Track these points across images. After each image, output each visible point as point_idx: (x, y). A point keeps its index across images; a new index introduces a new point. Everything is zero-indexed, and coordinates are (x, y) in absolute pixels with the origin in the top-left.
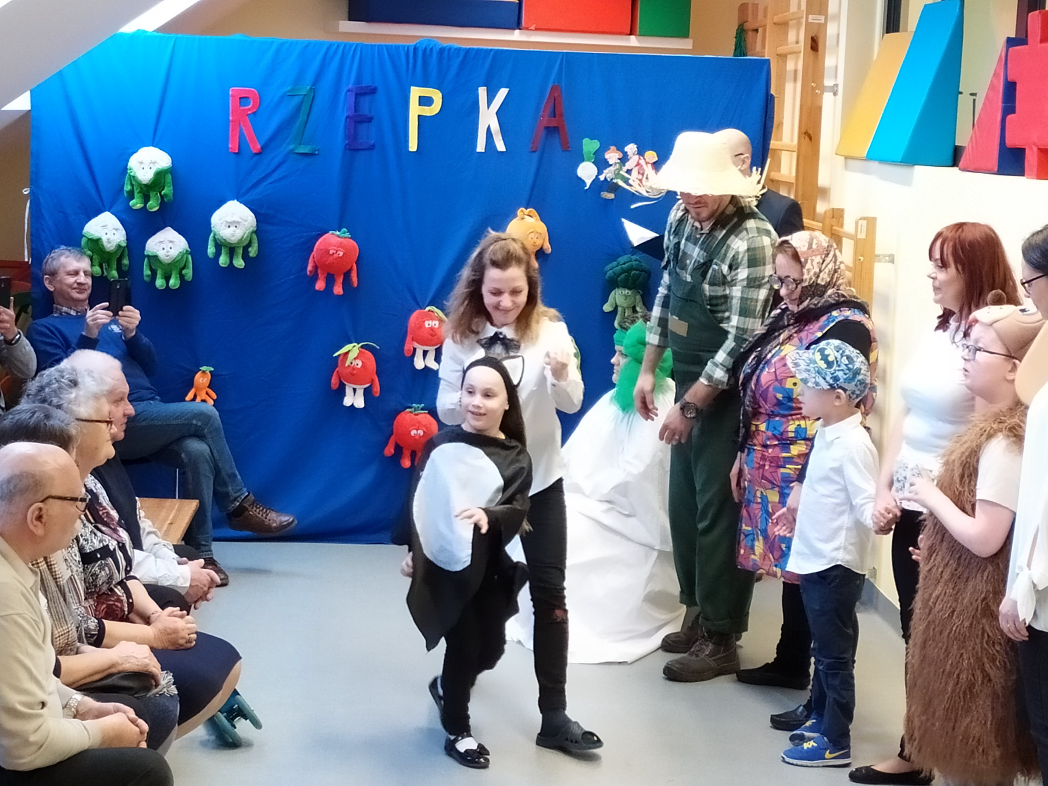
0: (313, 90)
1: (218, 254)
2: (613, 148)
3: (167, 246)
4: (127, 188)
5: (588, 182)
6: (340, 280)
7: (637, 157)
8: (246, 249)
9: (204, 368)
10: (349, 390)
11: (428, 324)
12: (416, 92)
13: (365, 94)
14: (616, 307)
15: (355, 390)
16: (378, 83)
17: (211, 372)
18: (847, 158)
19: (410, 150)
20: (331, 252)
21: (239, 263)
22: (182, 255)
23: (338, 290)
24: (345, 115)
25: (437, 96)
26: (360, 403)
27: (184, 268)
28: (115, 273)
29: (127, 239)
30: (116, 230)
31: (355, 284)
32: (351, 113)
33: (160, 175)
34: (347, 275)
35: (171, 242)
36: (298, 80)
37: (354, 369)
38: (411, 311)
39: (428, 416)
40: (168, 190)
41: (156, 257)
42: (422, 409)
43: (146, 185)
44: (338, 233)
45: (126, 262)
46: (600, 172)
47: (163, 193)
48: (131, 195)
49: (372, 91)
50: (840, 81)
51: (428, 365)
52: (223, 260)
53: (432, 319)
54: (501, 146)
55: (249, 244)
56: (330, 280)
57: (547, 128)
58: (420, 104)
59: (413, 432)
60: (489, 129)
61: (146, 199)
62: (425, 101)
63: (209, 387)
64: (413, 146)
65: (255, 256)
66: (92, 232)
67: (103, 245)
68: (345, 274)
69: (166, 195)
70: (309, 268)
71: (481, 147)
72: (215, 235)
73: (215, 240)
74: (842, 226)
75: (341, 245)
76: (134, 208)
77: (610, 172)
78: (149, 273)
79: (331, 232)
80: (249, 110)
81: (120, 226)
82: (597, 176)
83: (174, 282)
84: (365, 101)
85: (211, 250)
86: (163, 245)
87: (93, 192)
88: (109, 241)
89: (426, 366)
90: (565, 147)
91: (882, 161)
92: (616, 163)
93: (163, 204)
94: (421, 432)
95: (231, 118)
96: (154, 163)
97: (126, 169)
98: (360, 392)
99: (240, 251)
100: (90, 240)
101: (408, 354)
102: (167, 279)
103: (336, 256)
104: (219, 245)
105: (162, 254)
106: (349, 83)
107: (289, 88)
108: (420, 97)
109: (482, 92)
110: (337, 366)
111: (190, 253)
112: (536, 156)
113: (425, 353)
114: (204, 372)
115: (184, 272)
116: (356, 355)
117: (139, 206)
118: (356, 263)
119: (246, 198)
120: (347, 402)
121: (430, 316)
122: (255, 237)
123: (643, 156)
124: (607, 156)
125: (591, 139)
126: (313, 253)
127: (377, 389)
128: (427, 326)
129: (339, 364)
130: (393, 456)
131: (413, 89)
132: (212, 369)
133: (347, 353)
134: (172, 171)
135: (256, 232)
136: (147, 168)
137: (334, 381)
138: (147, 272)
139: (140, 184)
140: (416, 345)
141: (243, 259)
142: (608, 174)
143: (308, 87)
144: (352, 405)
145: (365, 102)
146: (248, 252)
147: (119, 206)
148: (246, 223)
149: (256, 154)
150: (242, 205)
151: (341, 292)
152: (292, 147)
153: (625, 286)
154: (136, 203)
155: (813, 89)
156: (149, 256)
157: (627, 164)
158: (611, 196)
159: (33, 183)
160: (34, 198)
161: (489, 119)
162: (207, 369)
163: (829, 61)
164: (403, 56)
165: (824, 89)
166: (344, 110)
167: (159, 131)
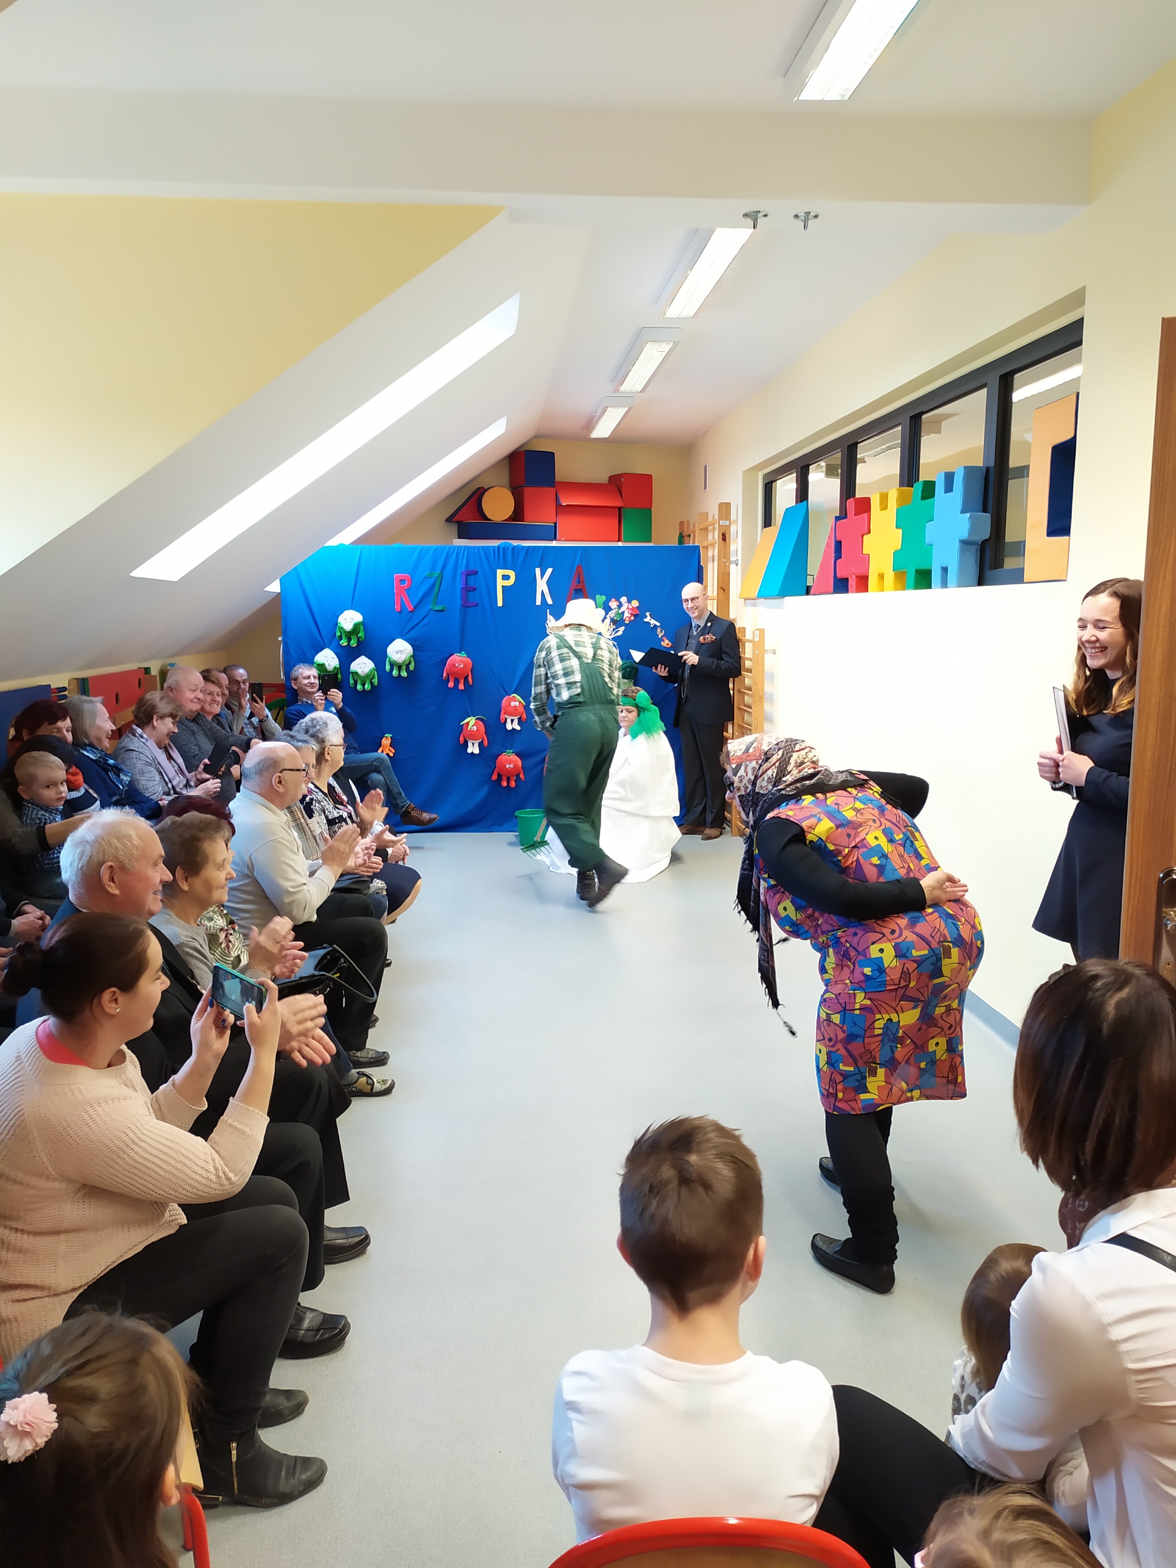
0: (442, 574)
1: (392, 669)
2: (613, 599)
4: (338, 634)
6: (462, 682)
7: (627, 604)
8: (408, 666)
9: (387, 735)
10: (470, 744)
11: (513, 704)
12: (500, 573)
13: (471, 575)
15: (473, 744)
16: (478, 568)
17: (391, 737)
18: (744, 599)
19: (499, 605)
20: (456, 665)
21: (404, 674)
22: (371, 671)
23: (461, 687)
24: (460, 588)
25: (512, 574)
26: (476, 751)
27: (373, 678)
29: (340, 664)
30: (333, 658)
31: (471, 683)
32: (464, 586)
33: (356, 626)
34: (466, 678)
35: (365, 664)
36: (433, 569)
37: (472, 731)
38: (503, 698)
39: (516, 757)
40: (361, 634)
41: (357, 673)
42: (512, 753)
43: (349, 632)
44: (459, 654)
45: (339, 675)
46: (607, 614)
47: (359, 636)
48: (341, 638)
49: (475, 573)
50: (740, 558)
51: (515, 727)
52: (395, 673)
53: (515, 701)
54: (550, 601)
55: (409, 663)
56: (457, 682)
57: (576, 590)
58: (503, 579)
59: (508, 766)
60: (542, 592)
61: (349, 640)
62: (506, 577)
63: (390, 746)
64: (500, 603)
65: (413, 669)
66: (319, 660)
67: (326, 668)
68: (465, 678)
69: (360, 637)
70: (445, 675)
71: (538, 602)
72: (389, 658)
73: (390, 662)
74: (745, 637)
75: (461, 661)
76: (343, 645)
77: (612, 613)
79: (456, 654)
80: (405, 586)
81: (335, 656)
83: (368, 687)
84: (471, 578)
85: (388, 667)
86: (360, 666)
87: (318, 637)
88: (329, 665)
89: (513, 729)
91: (766, 598)
92: (615, 608)
93: (359, 642)
94: (512, 766)
95: (395, 592)
96: (353, 619)
97: (336, 623)
98: (476, 745)
99: (404, 667)
100: (319, 665)
101: (502, 721)
102: (364, 685)
103: (459, 667)
104: (392, 665)
105: (360, 671)
106: (462, 568)
107: (428, 573)
108: (503, 575)
109: (538, 570)
110: (462, 731)
111: (376, 670)
113: (512, 721)
114: (387, 737)
115: (373, 681)
116: (473, 723)
118: (471, 671)
119: (406, 637)
120: (469, 750)
121: (514, 699)
122: (412, 659)
123: (631, 603)
124: (610, 604)
125: (601, 595)
126: (447, 666)
127: (486, 743)
128: (512, 705)
129: (464, 729)
130: (497, 780)
131: (498, 571)
132: (391, 735)
133: (468, 722)
134: (363, 623)
135: (413, 656)
136: (349, 622)
137: (461, 739)
138: (352, 681)
139: (345, 632)
140: (507, 716)
141: (406, 671)
143: (439, 573)
144: (472, 753)
145: (472, 581)
146: (409, 668)
147: (334, 644)
148: (407, 651)
149: (411, 612)
150: (404, 641)
151: (463, 688)
152: (431, 606)
154: (344, 643)
155: (724, 561)
156: (352, 673)
157: (622, 608)
159: (284, 633)
160: (285, 641)
161: (542, 585)
162: (389, 735)
163: (733, 547)
164: (492, 552)
165: (730, 562)
166: (459, 585)
167: (355, 600)
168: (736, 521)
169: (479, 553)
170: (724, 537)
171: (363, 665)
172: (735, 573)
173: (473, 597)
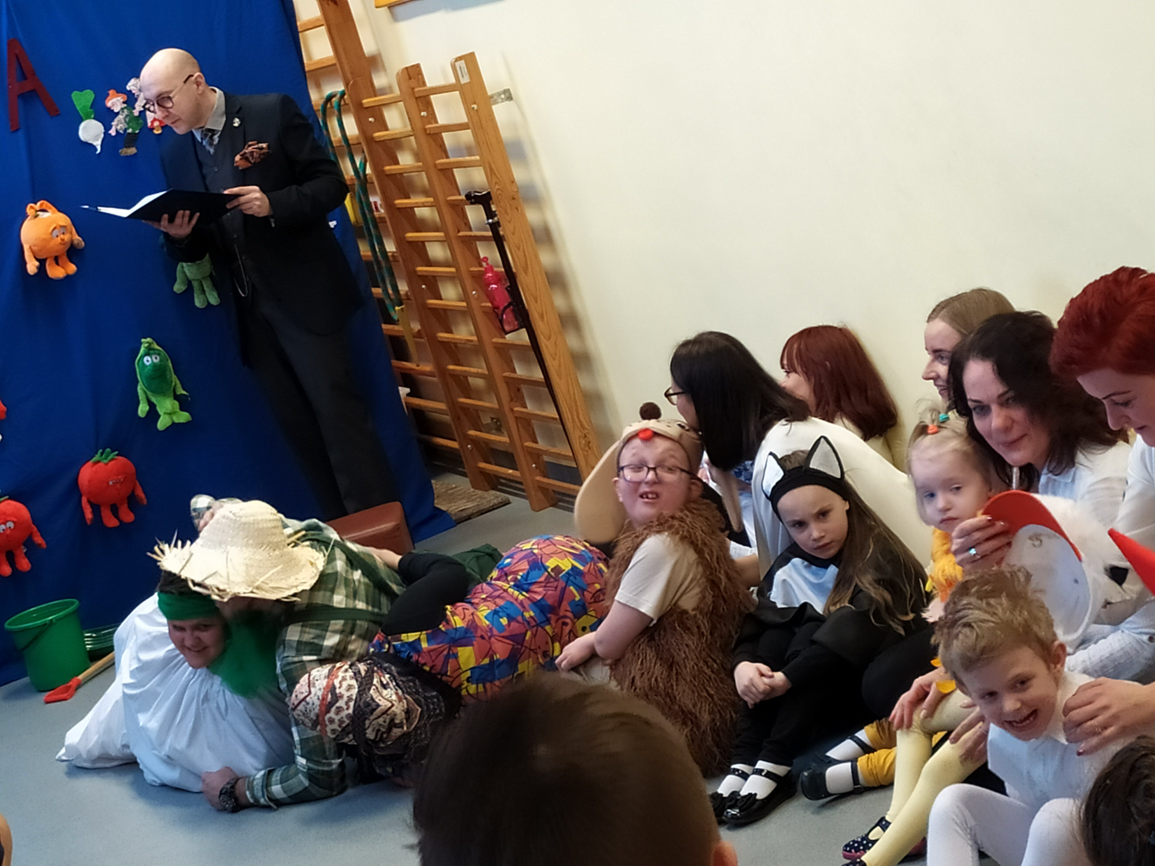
2: (111, 92)
5: (98, 144)
14: (189, 283)
46: (107, 127)
57: (22, 96)
74: (424, 83)
77: (119, 122)
82: (105, 133)
90: (53, 111)
92: (122, 109)
112: (20, 135)
124: (109, 104)
125: (81, 91)
142: (118, 125)
158: (133, 150)
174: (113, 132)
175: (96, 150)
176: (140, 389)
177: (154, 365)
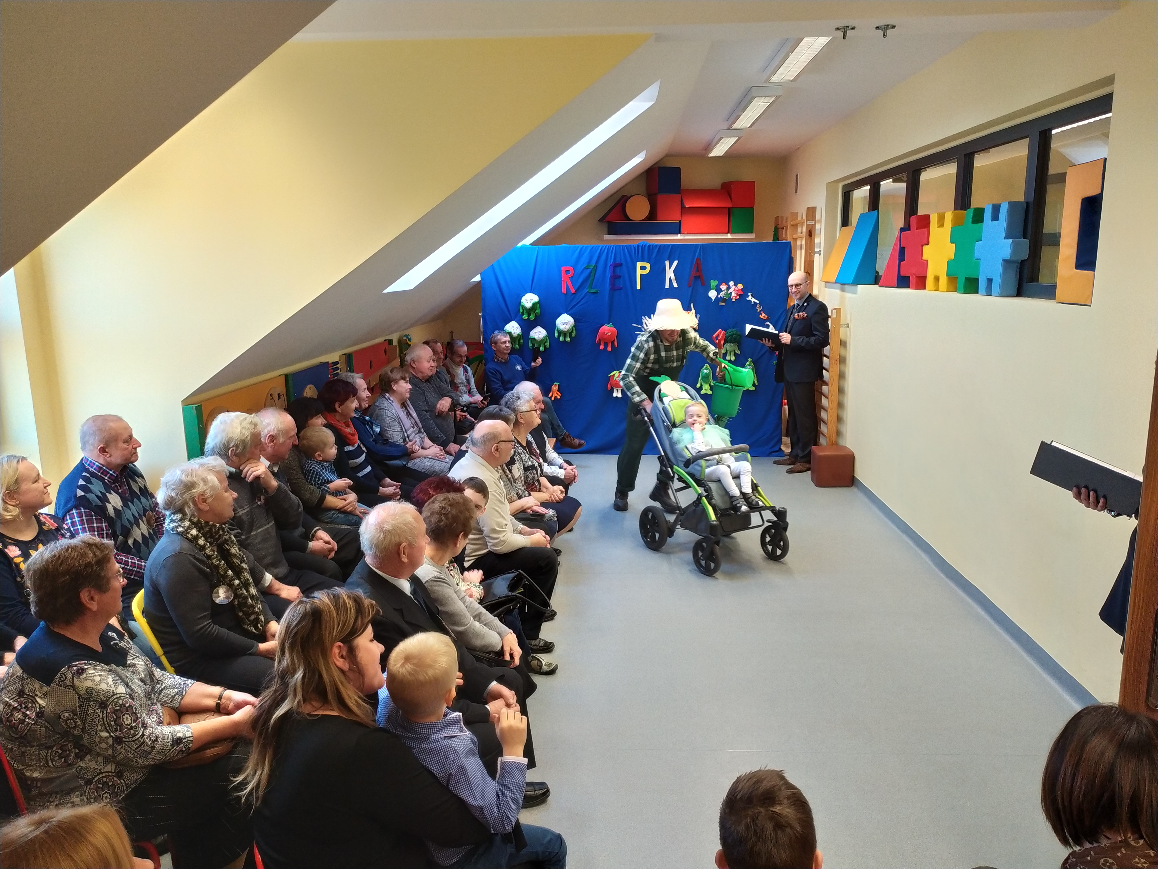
0: (596, 266)
1: (559, 336)
2: (723, 283)
3: (538, 334)
4: (521, 310)
5: (713, 299)
6: (610, 345)
7: (734, 287)
8: (571, 333)
9: (555, 383)
10: (615, 390)
12: (639, 265)
13: (618, 266)
14: (727, 351)
15: (617, 390)
16: (623, 262)
18: (826, 282)
19: (638, 289)
20: (606, 333)
21: (568, 339)
22: (545, 337)
23: (609, 349)
24: (610, 276)
25: (648, 266)
26: (620, 396)
27: (545, 342)
28: (517, 346)
29: (522, 332)
31: (616, 346)
32: (612, 274)
33: (534, 305)
34: (613, 342)
35: (540, 332)
36: (589, 262)
40: (538, 311)
41: (534, 339)
43: (529, 309)
44: (608, 325)
45: (522, 341)
46: (718, 294)
47: (536, 312)
48: (523, 314)
49: (620, 265)
50: (822, 249)
52: (561, 339)
54: (675, 285)
55: (572, 331)
56: (606, 345)
57: (695, 276)
58: (641, 269)
60: (670, 278)
61: (529, 315)
62: (643, 268)
63: (558, 391)
64: (638, 287)
65: (574, 336)
70: (597, 340)
71: (667, 286)
72: (558, 328)
73: (558, 330)
75: (609, 330)
76: (524, 319)
77: (723, 293)
78: (531, 345)
79: (605, 325)
80: (570, 276)
81: (519, 327)
82: (717, 296)
83: (542, 348)
84: (618, 269)
85: (556, 335)
86: (537, 334)
87: (507, 313)
90: (703, 284)
91: (843, 284)
92: (725, 290)
93: (536, 316)
95: (562, 280)
96: (532, 300)
97: (520, 303)
99: (568, 335)
102: (539, 346)
103: (608, 335)
104: (560, 332)
105: (536, 337)
106: (611, 262)
107: (586, 265)
108: (641, 266)
109: (667, 263)
110: (609, 381)
111: (548, 336)
112: (691, 288)
114: (555, 385)
115: (546, 344)
117: (526, 318)
118: (616, 337)
119: (570, 312)
120: (615, 395)
122: (574, 328)
123: (736, 286)
124: (721, 287)
125: (714, 280)
126: (598, 334)
129: (611, 380)
131: (638, 263)
132: (559, 384)
134: (539, 302)
135: (574, 326)
136: (529, 302)
139: (526, 309)
141: (570, 338)
142: (722, 295)
143: (594, 265)
144: (617, 397)
145: (618, 271)
146: (572, 335)
147: (517, 318)
148: (570, 323)
149: (573, 294)
150: (568, 315)
151: (611, 350)
152: (588, 290)
153: (731, 342)
155: (810, 253)
156: (531, 338)
157: (730, 290)
158: (723, 304)
159: (483, 310)
160: (484, 317)
161: (670, 274)
162: (557, 383)
163: (817, 241)
164: (633, 250)
165: (815, 253)
166: (608, 275)
167: (533, 286)
168: (820, 221)
169: (624, 250)
170: (810, 234)
171: (539, 333)
172: (818, 261)
173: (619, 283)
174: (719, 296)
175: (712, 299)
176: (700, 379)
177: (706, 373)
